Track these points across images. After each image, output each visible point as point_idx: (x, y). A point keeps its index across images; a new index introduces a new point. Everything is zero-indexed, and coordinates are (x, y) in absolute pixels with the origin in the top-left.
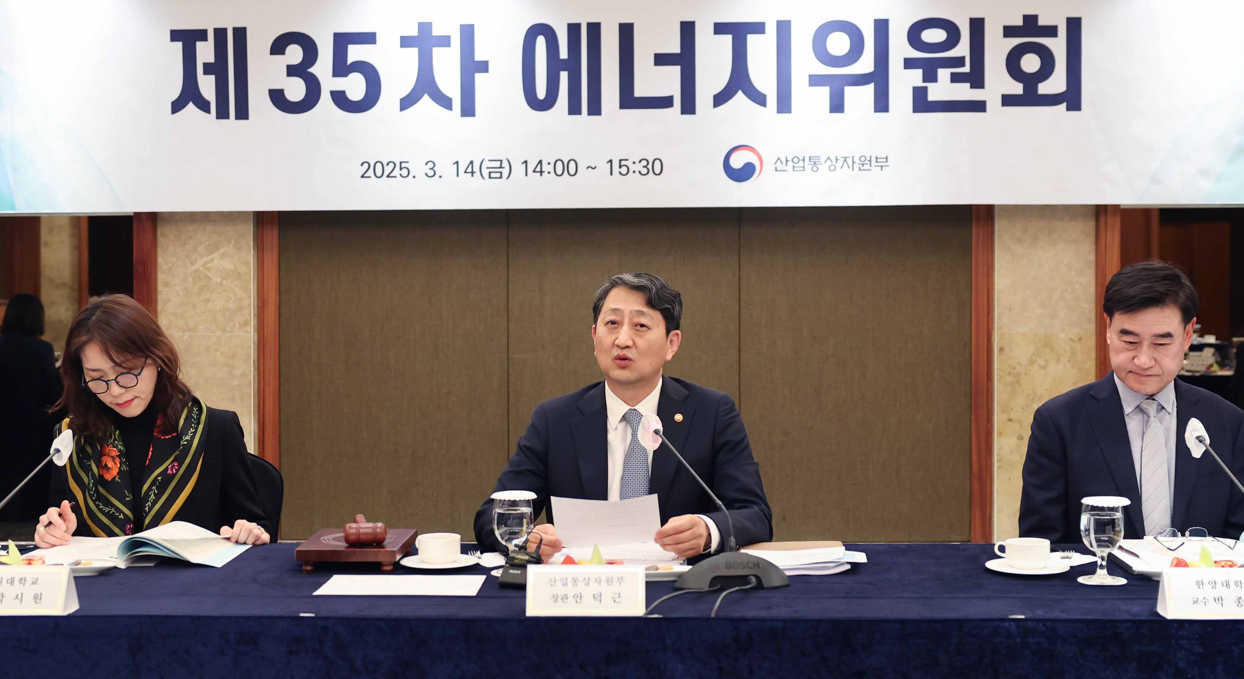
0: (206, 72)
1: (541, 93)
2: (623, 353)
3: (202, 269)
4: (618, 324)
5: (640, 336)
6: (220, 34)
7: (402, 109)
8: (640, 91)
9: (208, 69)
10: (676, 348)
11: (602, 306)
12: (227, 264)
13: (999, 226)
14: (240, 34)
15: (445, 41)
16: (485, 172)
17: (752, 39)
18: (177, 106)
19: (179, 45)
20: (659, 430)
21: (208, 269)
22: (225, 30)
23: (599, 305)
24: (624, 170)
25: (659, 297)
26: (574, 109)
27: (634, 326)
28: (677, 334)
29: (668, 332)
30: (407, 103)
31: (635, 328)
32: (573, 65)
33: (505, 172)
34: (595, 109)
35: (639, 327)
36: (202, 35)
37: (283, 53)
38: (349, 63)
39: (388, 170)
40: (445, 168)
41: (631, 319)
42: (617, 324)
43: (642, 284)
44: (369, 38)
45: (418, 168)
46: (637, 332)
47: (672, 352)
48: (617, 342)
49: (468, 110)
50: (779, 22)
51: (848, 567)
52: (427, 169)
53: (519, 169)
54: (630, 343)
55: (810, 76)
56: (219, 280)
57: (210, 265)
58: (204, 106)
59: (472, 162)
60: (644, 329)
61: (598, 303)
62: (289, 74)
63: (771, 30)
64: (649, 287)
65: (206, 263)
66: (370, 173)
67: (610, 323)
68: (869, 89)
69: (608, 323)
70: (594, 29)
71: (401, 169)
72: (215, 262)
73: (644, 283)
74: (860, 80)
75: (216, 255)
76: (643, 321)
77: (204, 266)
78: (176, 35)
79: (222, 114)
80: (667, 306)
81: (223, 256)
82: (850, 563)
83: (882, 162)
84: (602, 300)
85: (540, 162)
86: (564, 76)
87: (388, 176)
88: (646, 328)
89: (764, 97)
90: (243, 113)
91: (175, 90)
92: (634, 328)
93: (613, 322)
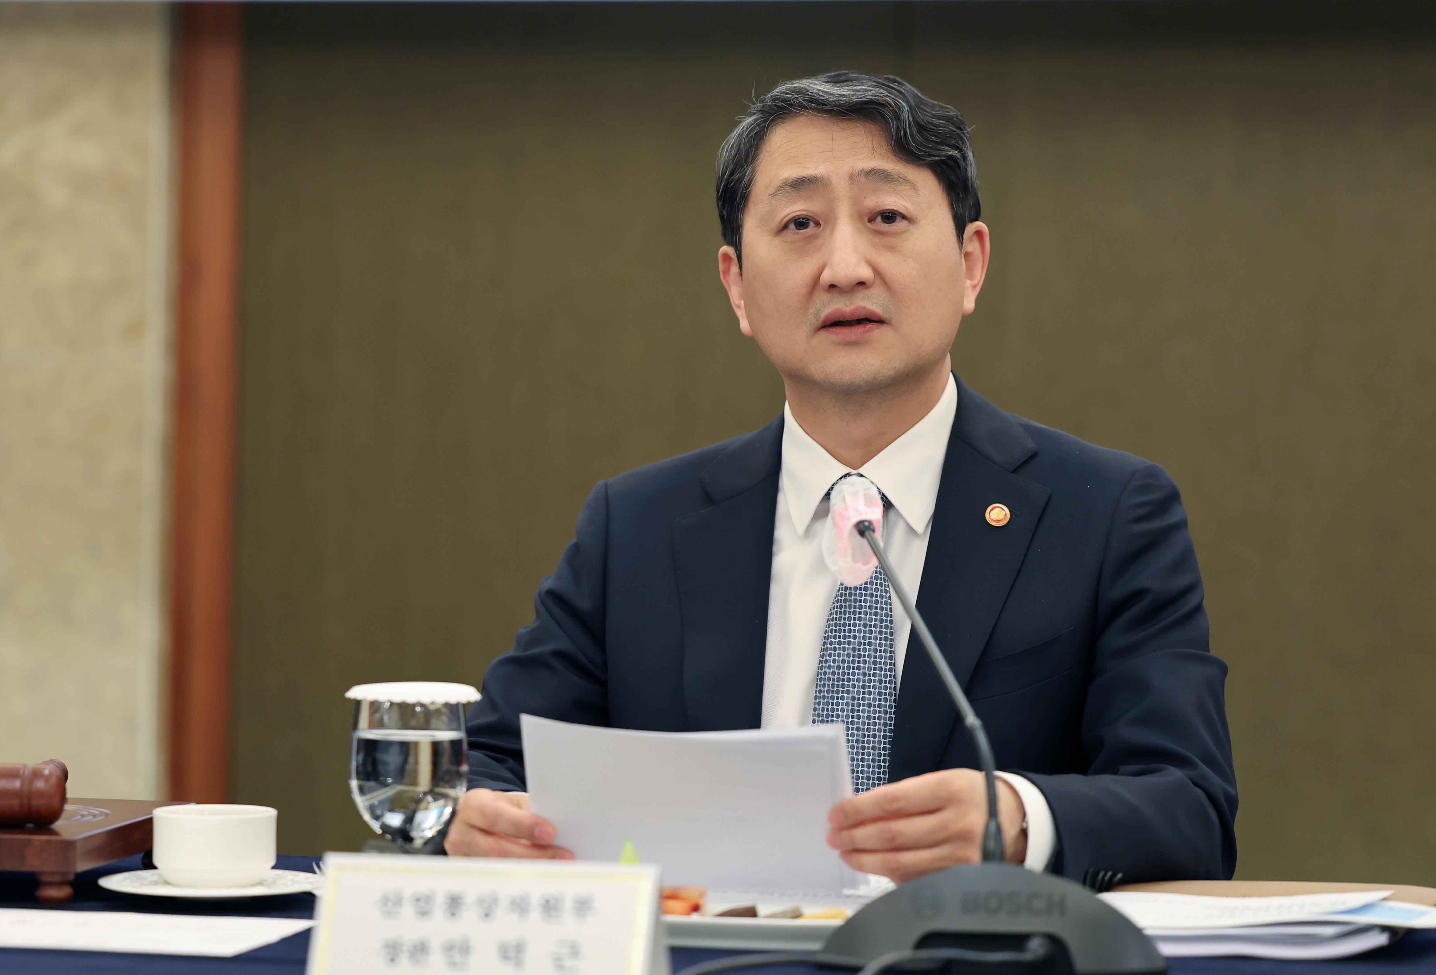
2: (853, 307)
4: (818, 224)
5: (892, 249)
10: (979, 275)
11: (750, 181)
20: (870, 522)
23: (740, 180)
25: (922, 128)
27: (866, 219)
28: (979, 234)
29: (960, 228)
31: (868, 224)
35: (880, 224)
41: (856, 202)
42: (812, 224)
43: (862, 97)
46: (877, 240)
47: (975, 286)
48: (826, 277)
51: (1380, 940)
54: (865, 273)
60: (900, 225)
61: (736, 176)
64: (889, 104)
67: (792, 226)
69: (785, 227)
73: (870, 93)
76: (891, 201)
80: (950, 153)
82: (1384, 928)
84: (748, 165)
88: (905, 223)
92: (868, 228)
93: (801, 223)
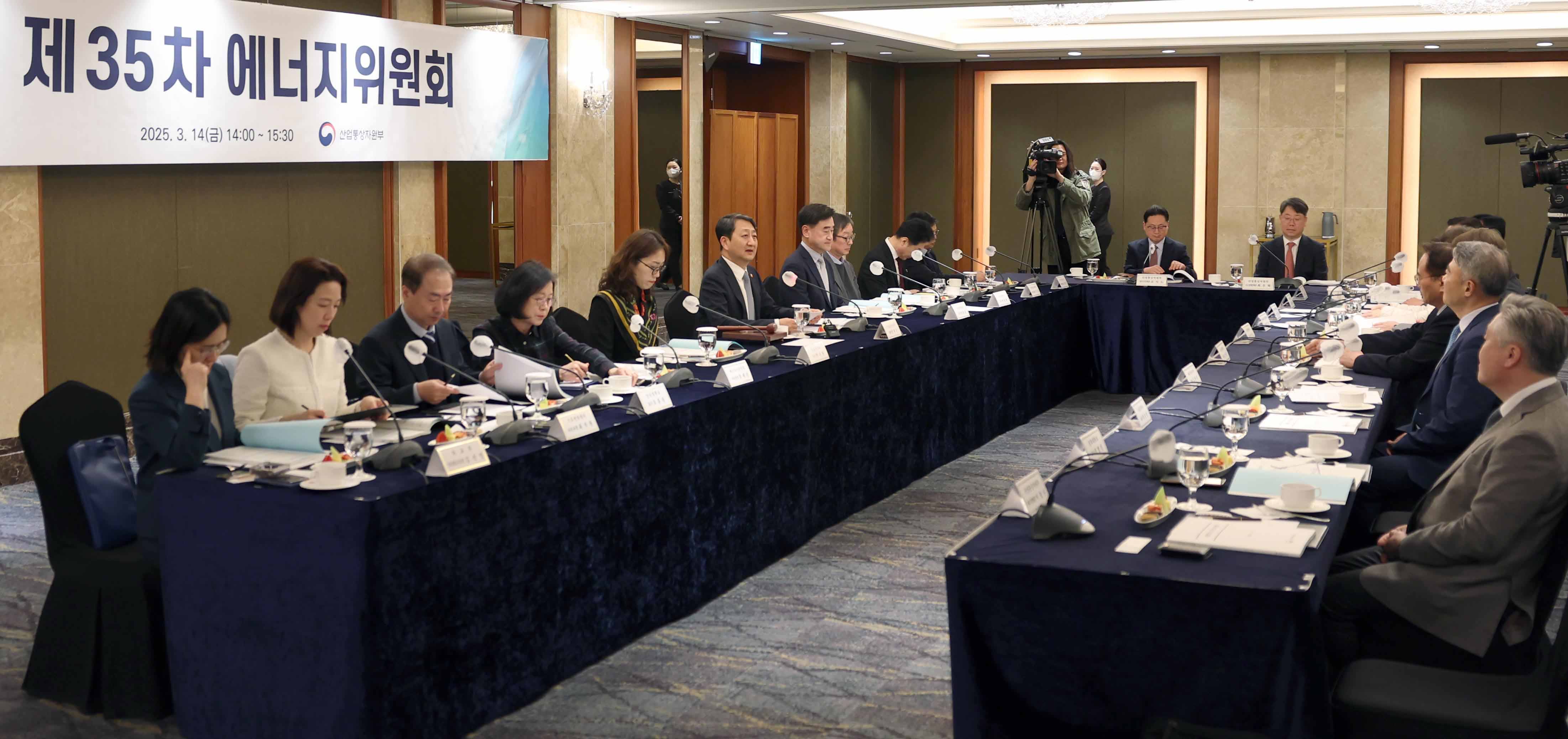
0: (47, 54)
1: (237, 84)
3: (6, 211)
6: (58, 22)
7: (166, 89)
8: (283, 85)
9: (50, 51)
12: (23, 207)
13: (401, 172)
14: (71, 23)
15: (188, 42)
16: (209, 137)
17: (331, 53)
18: (28, 80)
19: (31, 29)
21: (10, 211)
22: (61, 20)
24: (276, 137)
26: (253, 96)
30: (168, 85)
32: (251, 64)
33: (219, 137)
34: (262, 97)
36: (45, 23)
37: (96, 42)
38: (136, 53)
39: (157, 134)
40: (188, 134)
44: (146, 36)
45: (174, 134)
49: (200, 93)
50: (342, 44)
52: (178, 134)
53: (226, 135)
55: (355, 80)
56: (18, 220)
57: (11, 208)
58: (45, 80)
59: (202, 130)
62: (100, 59)
63: (338, 48)
65: (9, 206)
66: (146, 137)
68: (377, 89)
70: (262, 39)
71: (164, 133)
72: (15, 206)
74: (373, 84)
75: (15, 199)
77: (7, 208)
78: (29, 22)
79: (57, 88)
81: (20, 200)
83: (380, 134)
85: (236, 130)
86: (248, 71)
87: (157, 139)
89: (336, 91)
90: (70, 88)
91: (26, 66)
